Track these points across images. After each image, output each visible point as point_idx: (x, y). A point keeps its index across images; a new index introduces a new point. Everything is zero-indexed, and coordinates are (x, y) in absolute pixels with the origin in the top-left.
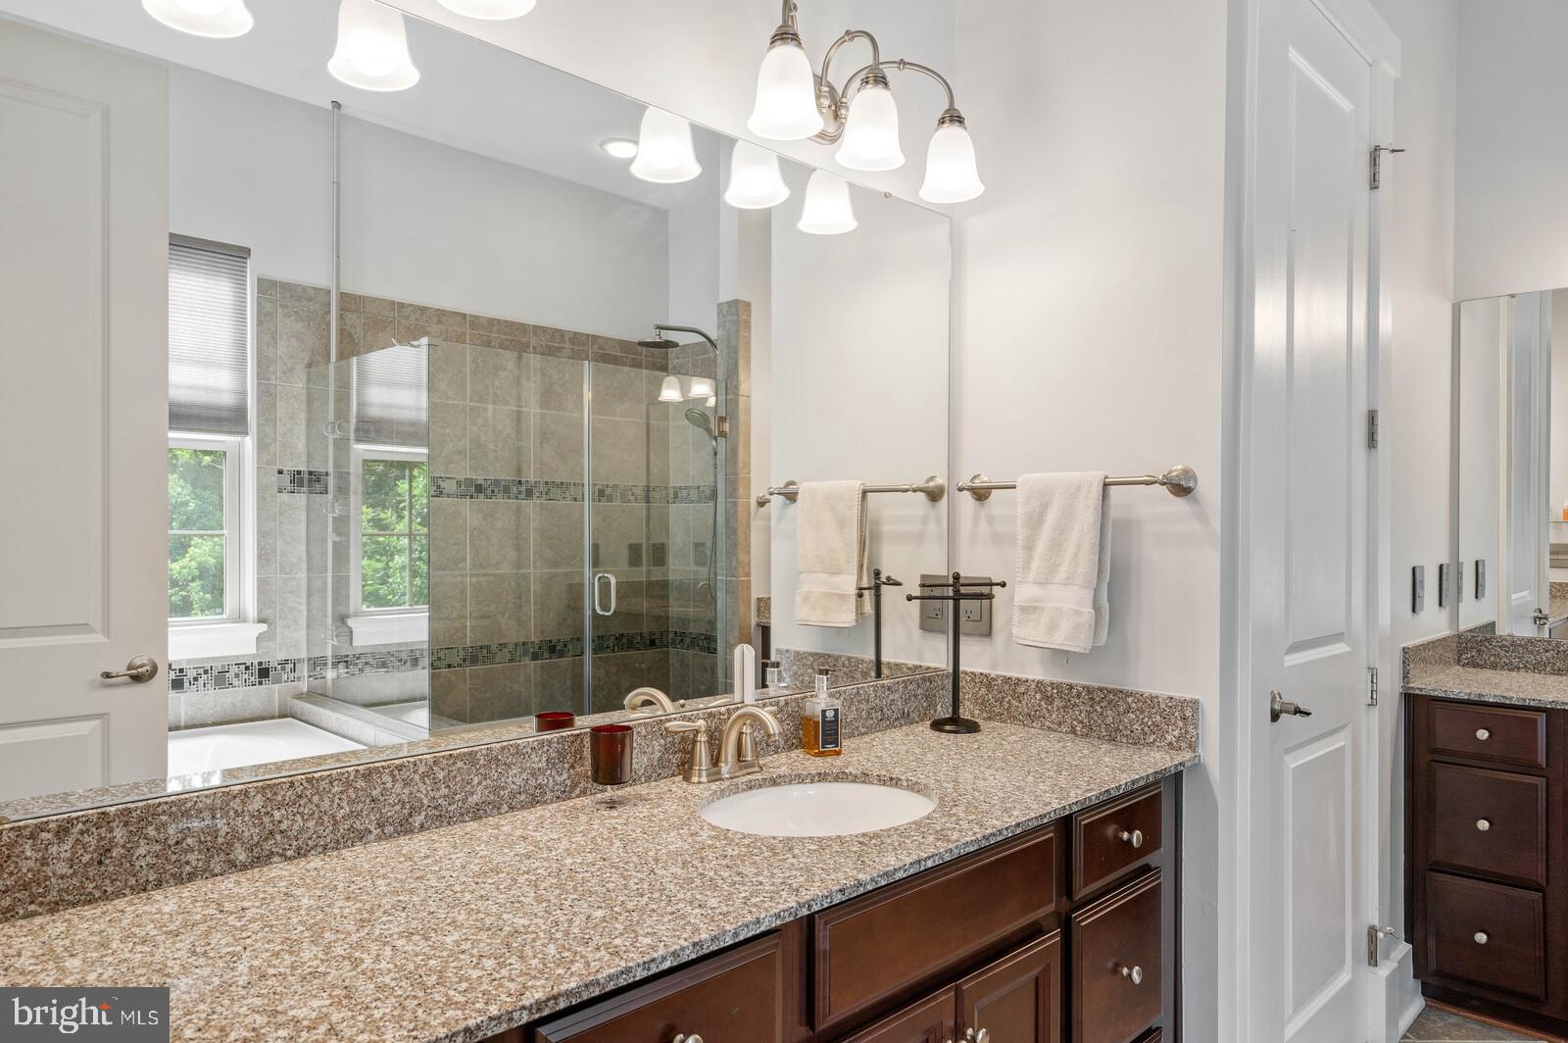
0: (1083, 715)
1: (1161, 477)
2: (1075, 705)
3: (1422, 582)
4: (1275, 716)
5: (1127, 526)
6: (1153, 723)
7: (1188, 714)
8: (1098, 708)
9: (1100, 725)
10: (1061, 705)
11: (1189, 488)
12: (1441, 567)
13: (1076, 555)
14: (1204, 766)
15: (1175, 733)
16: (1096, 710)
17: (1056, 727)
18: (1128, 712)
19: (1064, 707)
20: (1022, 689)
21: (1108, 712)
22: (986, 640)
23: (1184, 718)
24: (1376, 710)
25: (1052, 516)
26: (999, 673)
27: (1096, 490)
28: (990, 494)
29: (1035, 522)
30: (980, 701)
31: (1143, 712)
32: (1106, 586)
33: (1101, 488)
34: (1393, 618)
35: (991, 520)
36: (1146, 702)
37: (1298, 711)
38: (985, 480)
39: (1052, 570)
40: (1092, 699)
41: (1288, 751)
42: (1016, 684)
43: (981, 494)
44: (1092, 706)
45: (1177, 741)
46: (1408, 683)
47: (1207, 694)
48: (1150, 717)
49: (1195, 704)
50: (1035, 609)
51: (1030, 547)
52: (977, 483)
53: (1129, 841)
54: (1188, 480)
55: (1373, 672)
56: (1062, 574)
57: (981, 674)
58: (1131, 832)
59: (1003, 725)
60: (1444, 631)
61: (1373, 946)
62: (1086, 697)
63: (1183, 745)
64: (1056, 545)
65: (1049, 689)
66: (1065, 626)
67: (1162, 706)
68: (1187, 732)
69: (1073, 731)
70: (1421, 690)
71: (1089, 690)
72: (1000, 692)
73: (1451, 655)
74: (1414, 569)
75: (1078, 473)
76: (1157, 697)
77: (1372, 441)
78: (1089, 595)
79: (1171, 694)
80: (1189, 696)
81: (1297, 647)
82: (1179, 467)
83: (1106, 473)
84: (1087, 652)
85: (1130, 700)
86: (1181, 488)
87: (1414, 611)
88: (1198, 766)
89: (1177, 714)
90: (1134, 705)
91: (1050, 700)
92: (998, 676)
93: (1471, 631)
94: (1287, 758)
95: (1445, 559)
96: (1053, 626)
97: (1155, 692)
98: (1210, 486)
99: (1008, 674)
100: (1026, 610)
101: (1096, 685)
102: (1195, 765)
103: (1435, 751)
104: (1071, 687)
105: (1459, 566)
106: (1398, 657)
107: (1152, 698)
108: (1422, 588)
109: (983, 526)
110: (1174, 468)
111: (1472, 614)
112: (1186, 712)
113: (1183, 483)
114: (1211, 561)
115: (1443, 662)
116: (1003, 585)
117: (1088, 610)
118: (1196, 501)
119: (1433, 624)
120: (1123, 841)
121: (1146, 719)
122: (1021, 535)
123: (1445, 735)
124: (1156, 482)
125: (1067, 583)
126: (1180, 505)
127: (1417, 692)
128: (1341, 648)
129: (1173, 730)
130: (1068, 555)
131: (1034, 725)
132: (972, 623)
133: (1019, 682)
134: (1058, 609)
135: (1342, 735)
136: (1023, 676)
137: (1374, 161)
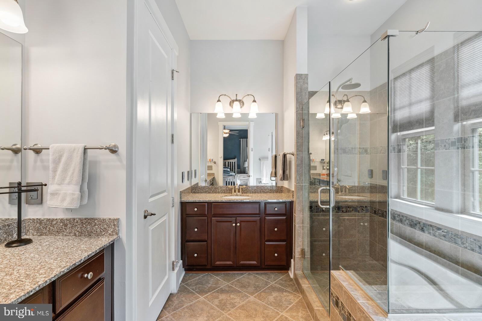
0: (79, 228)
1: (105, 147)
2: (76, 225)
3: (184, 175)
4: (145, 217)
5: (95, 164)
6: (104, 228)
7: (116, 223)
8: (85, 226)
9: (85, 232)
10: (70, 226)
11: (116, 151)
12: (188, 172)
13: (73, 173)
14: (121, 239)
15: (112, 230)
16: (84, 226)
17: (69, 234)
18: (95, 225)
19: (71, 227)
20: (55, 222)
21: (88, 226)
22: (40, 206)
23: (114, 225)
24: (174, 208)
25: (63, 160)
26: (45, 217)
27: (81, 151)
28: (41, 151)
29: (57, 162)
30: (36, 229)
31: (100, 225)
32: (86, 184)
33: (83, 150)
34: (178, 185)
35: (42, 161)
36: (101, 221)
37: (152, 214)
38: (39, 146)
39: (63, 179)
40: (82, 223)
41: (150, 225)
42: (52, 221)
43: (38, 151)
44: (82, 225)
45: (112, 233)
46: (181, 199)
47: (122, 216)
48: (103, 226)
49: (118, 220)
50: (57, 194)
51: (55, 171)
52: (36, 147)
53: (87, 277)
54: (115, 148)
55: (173, 198)
56: (67, 180)
57: (37, 219)
58: (88, 274)
59: (46, 237)
60: (189, 186)
61: (173, 266)
62: (80, 222)
63: (114, 234)
64: (65, 170)
65: (66, 221)
66: (68, 199)
67: (107, 222)
68: (115, 229)
69: (75, 235)
70: (184, 201)
71: (81, 219)
72: (45, 225)
73: (190, 191)
74: (182, 172)
75: (74, 144)
76: (105, 219)
77: (173, 142)
78: (78, 188)
79: (110, 217)
80: (116, 217)
81: (152, 196)
82: (113, 144)
83: (86, 145)
84: (78, 208)
85: (96, 221)
86: (113, 151)
87: (182, 182)
88: (119, 239)
89: (112, 224)
90: (97, 223)
91: (66, 225)
92: (45, 219)
93: (194, 185)
94: (150, 227)
95: (189, 170)
96: (63, 200)
97: (105, 217)
98: (123, 150)
99: (49, 217)
100: (53, 194)
101: (84, 217)
102: (118, 239)
103: (187, 214)
104: (74, 219)
105: (192, 171)
106: (179, 193)
107: (103, 220)
108: (184, 176)
109: (39, 163)
110: (111, 144)
111: (194, 181)
113: (113, 149)
114: (122, 174)
115: (189, 193)
116: (46, 185)
117: (78, 193)
118: (118, 155)
119: (187, 184)
120: (85, 278)
121: (102, 227)
122: (51, 166)
123: (189, 210)
124: (103, 148)
125: (69, 184)
126: (113, 156)
127: (183, 201)
128: (165, 194)
129: (111, 229)
130: (70, 173)
131: (60, 235)
132: (33, 200)
133: (53, 220)
134: (65, 193)
135: (165, 216)
136: (55, 217)
137: (173, 73)
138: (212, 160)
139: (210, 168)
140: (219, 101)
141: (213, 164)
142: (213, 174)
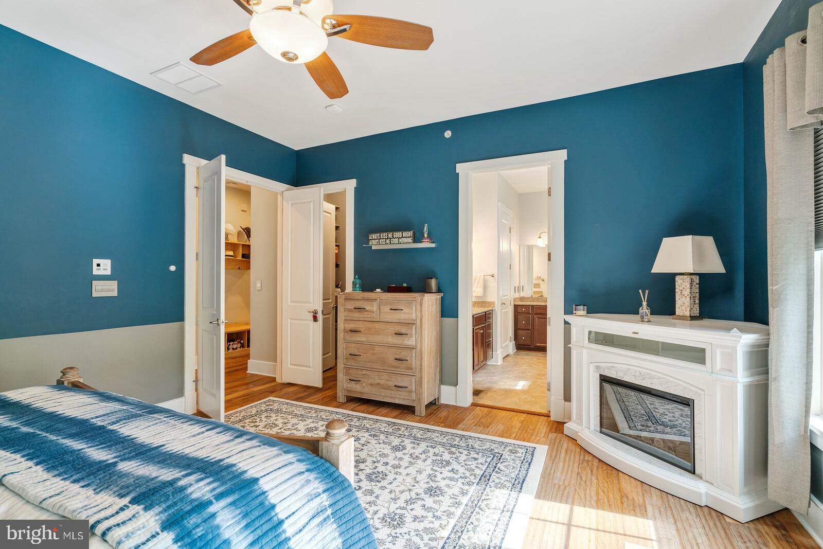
1: (490, 275)
4: (502, 304)
5: (487, 280)
12: (518, 287)
13: (481, 284)
18: (487, 304)
24: (511, 306)
27: (483, 275)
32: (485, 288)
34: (513, 294)
39: (478, 286)
46: (514, 303)
47: (495, 301)
50: (475, 291)
51: (474, 283)
55: (510, 301)
58: (488, 317)
60: (519, 296)
61: (511, 339)
63: (493, 307)
64: (478, 283)
66: (480, 294)
67: (490, 303)
69: (479, 307)
70: (516, 304)
74: (515, 286)
75: (481, 272)
77: (511, 269)
78: (482, 289)
81: (504, 296)
83: (485, 273)
87: (515, 293)
93: (522, 296)
94: (503, 309)
95: (518, 285)
101: (483, 301)
103: (518, 312)
104: (479, 301)
105: (520, 287)
106: (513, 299)
108: (516, 289)
110: (492, 273)
111: (522, 294)
112: (493, 303)
114: (496, 285)
115: (519, 300)
117: (482, 291)
118: (494, 277)
119: (517, 295)
123: (519, 310)
128: (507, 297)
137: (510, 229)
138: (540, 277)
139: (537, 286)
140: (540, 237)
141: (541, 282)
142: (542, 292)
